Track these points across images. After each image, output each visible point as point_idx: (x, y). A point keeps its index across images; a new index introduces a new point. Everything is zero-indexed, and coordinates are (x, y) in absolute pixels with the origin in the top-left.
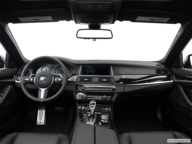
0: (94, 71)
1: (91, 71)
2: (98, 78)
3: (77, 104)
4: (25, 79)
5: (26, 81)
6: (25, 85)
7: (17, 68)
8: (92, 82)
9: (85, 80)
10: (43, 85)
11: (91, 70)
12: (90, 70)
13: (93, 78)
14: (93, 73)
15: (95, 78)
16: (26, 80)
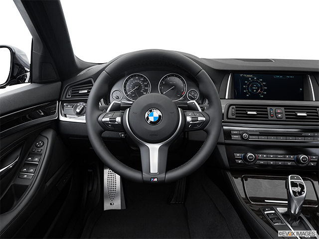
0: (265, 90)
1: (257, 90)
2: (283, 108)
3: (229, 174)
4: (100, 119)
5: (103, 124)
6: (99, 134)
7: (60, 83)
8: (270, 118)
9: (249, 113)
10: (154, 134)
11: (257, 86)
12: (252, 86)
13: (269, 108)
14: (263, 94)
15: (274, 108)
16: (103, 120)
